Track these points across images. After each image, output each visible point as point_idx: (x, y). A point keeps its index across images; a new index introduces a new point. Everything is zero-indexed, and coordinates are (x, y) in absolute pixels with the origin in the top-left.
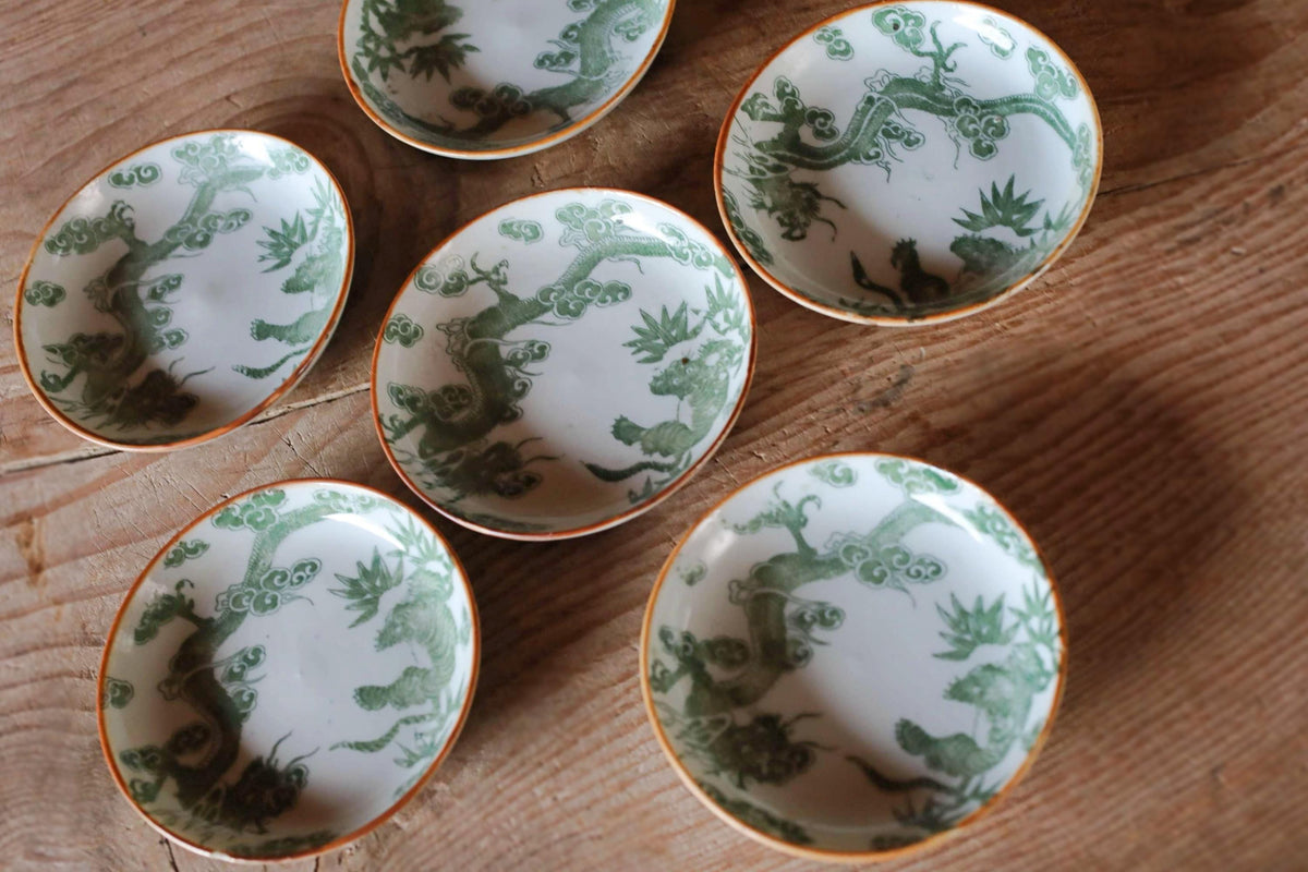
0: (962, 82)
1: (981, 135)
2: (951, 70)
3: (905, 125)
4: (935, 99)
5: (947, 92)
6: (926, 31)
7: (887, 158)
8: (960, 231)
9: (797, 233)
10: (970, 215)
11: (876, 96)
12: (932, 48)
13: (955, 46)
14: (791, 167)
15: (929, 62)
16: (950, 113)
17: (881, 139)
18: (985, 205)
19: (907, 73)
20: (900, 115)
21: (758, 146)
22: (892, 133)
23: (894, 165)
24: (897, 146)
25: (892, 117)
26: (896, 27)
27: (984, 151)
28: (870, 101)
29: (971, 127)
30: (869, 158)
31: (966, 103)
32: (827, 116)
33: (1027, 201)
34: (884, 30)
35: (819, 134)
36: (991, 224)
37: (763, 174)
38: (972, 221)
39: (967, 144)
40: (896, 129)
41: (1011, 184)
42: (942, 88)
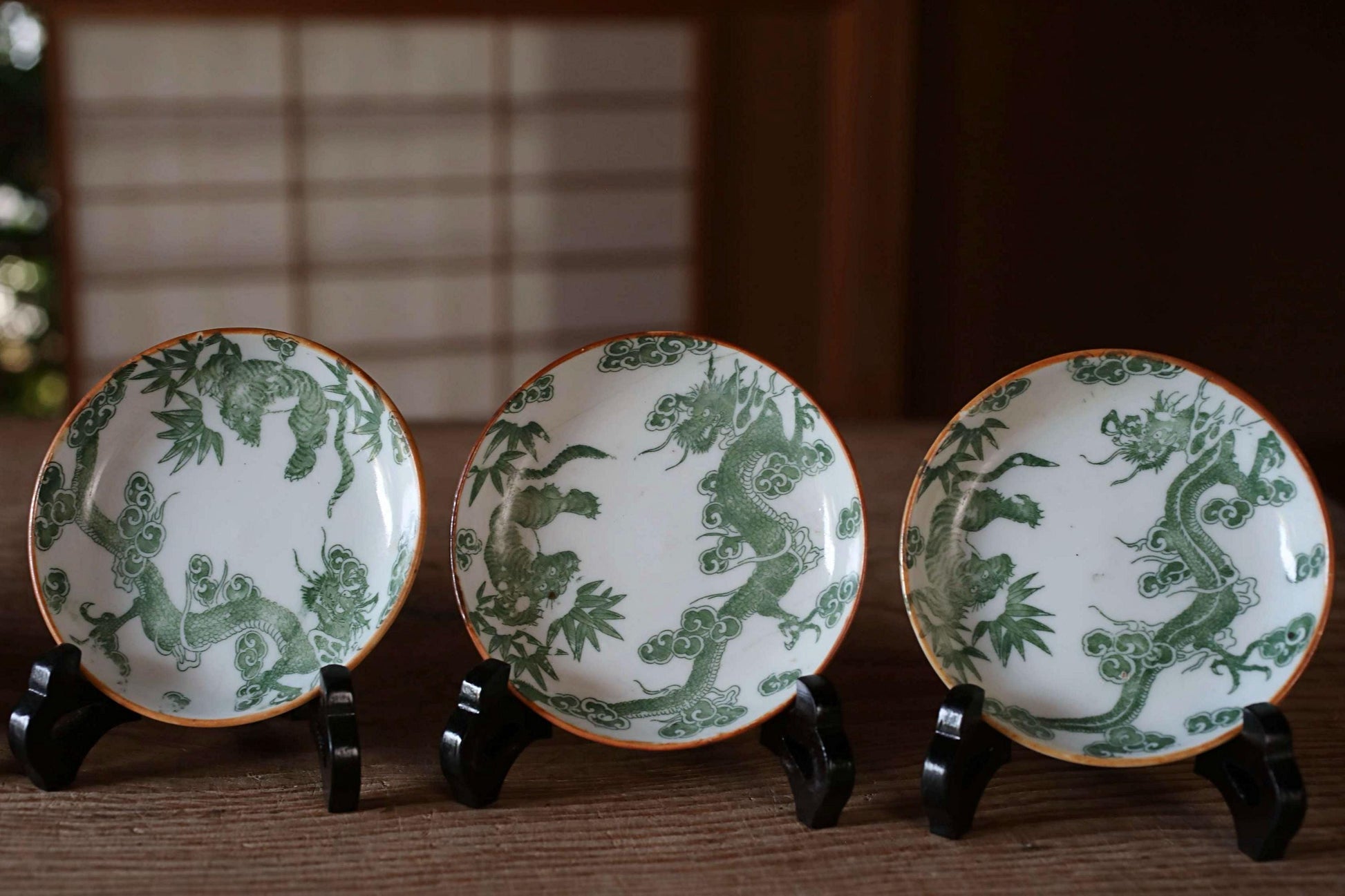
0: (1192, 668)
1: (1114, 650)
2: (1214, 666)
3: (1173, 588)
4: (1189, 632)
5: (1189, 648)
6: (1269, 662)
7: (1145, 552)
8: (1019, 573)
9: (1111, 426)
10: (1031, 591)
11: (1230, 580)
12: (1250, 662)
13: (1237, 682)
14: (1193, 459)
15: (1238, 651)
16: (1161, 636)
17: (1173, 557)
18: (1035, 611)
19: (1238, 624)
20: (1190, 589)
21: (1230, 436)
22: (1172, 573)
23: (1132, 553)
24: (1154, 568)
25: (1192, 581)
26: (1292, 636)
27: (1094, 643)
28: (1228, 572)
29: (1131, 648)
30: (1157, 535)
31: (1165, 658)
32: (1235, 522)
33: (1014, 650)
34: (1296, 623)
35: (1217, 504)
36: (1009, 605)
37: (1198, 426)
38: (1024, 588)
39: (1114, 632)
40: (1175, 578)
41: (1043, 647)
42: (1198, 646)
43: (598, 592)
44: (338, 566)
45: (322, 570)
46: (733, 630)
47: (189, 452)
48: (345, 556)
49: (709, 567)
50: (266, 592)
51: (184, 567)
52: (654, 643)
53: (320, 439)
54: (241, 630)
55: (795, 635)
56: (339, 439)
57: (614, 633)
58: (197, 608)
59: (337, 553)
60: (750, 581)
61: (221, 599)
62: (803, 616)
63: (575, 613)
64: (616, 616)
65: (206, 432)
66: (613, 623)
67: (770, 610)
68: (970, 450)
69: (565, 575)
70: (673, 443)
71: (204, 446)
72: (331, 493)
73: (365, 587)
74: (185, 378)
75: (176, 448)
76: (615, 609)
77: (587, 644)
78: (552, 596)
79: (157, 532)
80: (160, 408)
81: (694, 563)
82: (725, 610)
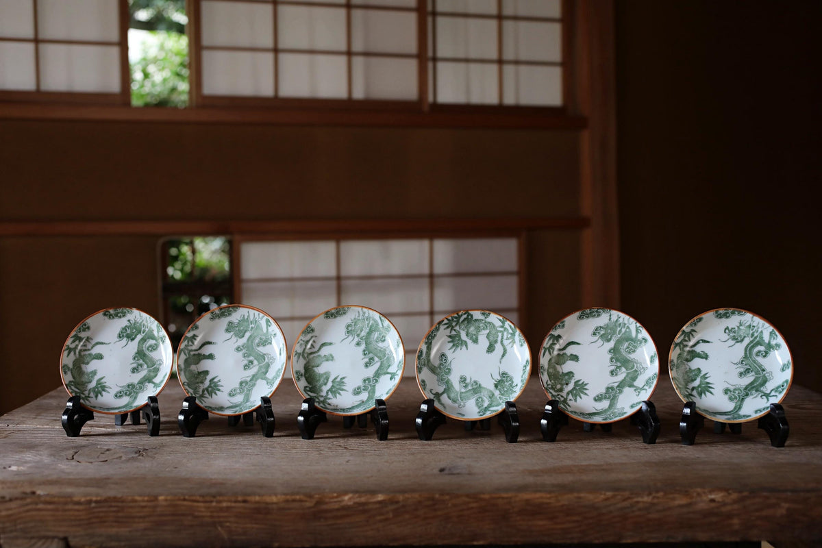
0: (755, 397)
1: (732, 393)
2: (761, 396)
3: (748, 375)
4: (753, 387)
5: (754, 392)
6: (777, 394)
7: (739, 366)
8: (703, 373)
9: (727, 331)
10: (707, 378)
11: (764, 373)
12: (771, 394)
13: (768, 400)
14: (751, 339)
15: (768, 392)
16: (746, 389)
17: (748, 367)
18: (709, 383)
19: (767, 385)
20: (753, 375)
21: (762, 332)
22: (747, 371)
23: (736, 366)
24: (742, 370)
25: (753, 373)
26: (783, 386)
27: (726, 391)
28: (764, 370)
29: (737, 392)
30: (742, 361)
31: (747, 395)
32: (765, 356)
33: (703, 395)
34: (784, 383)
35: (759, 352)
36: (701, 382)
37: (752, 330)
38: (705, 377)
39: (732, 388)
40: (748, 372)
41: (711, 393)
42: (756, 391)
43: (580, 383)
44: (504, 377)
45: (499, 378)
46: (621, 392)
47: (457, 346)
48: (506, 374)
49: (613, 375)
50: (483, 385)
51: (458, 379)
52: (598, 396)
53: (496, 342)
54: (477, 396)
55: (639, 392)
56: (502, 342)
57: (586, 394)
58: (463, 390)
59: (503, 374)
60: (625, 378)
61: (470, 387)
62: (641, 387)
63: (574, 389)
64: (586, 389)
65: (462, 341)
66: (585, 391)
67: (631, 386)
68: (687, 338)
69: (570, 378)
70: (600, 340)
71: (462, 344)
72: (501, 357)
73: (513, 382)
74: (456, 325)
75: (454, 345)
76: (585, 387)
77: (578, 397)
78: (567, 384)
79: (449, 369)
80: (449, 334)
81: (608, 374)
82: (618, 386)
